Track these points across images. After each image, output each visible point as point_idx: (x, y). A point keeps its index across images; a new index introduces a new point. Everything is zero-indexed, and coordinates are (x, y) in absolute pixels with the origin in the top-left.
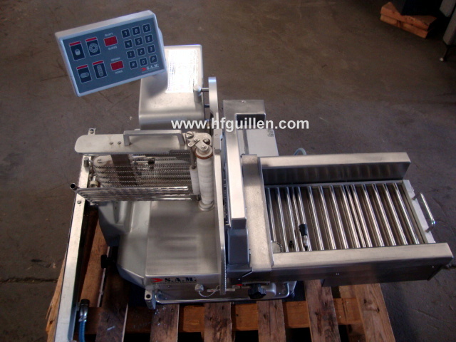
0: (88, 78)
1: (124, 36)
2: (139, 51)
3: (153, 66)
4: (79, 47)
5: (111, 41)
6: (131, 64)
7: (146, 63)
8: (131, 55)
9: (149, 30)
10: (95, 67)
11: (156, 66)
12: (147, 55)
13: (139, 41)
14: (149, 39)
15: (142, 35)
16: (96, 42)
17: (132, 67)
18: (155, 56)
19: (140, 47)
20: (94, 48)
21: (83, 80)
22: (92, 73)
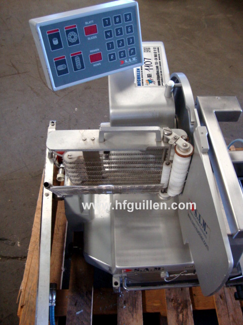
0: (65, 71)
1: (105, 25)
2: (119, 42)
3: (132, 59)
4: (57, 36)
5: (91, 30)
6: (110, 55)
7: (124, 56)
8: (110, 46)
9: (130, 20)
10: (73, 58)
11: (134, 59)
12: (127, 48)
13: (119, 32)
14: (129, 30)
15: (123, 25)
16: (75, 30)
17: (110, 60)
18: (134, 49)
19: (120, 38)
20: (73, 37)
21: (60, 73)
22: (69, 65)
